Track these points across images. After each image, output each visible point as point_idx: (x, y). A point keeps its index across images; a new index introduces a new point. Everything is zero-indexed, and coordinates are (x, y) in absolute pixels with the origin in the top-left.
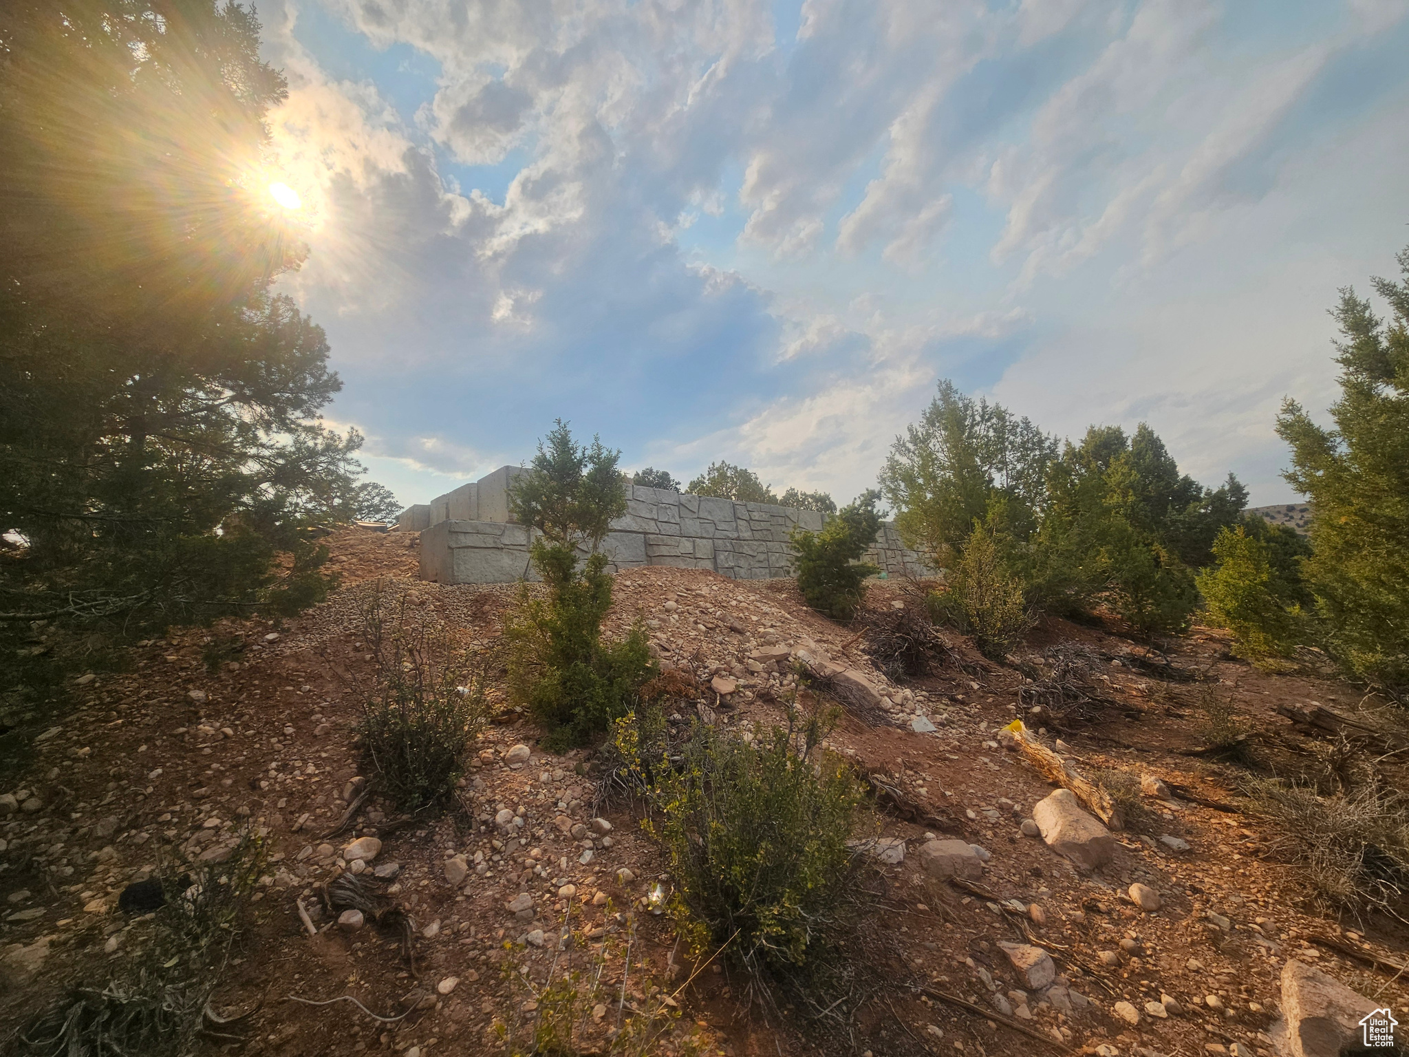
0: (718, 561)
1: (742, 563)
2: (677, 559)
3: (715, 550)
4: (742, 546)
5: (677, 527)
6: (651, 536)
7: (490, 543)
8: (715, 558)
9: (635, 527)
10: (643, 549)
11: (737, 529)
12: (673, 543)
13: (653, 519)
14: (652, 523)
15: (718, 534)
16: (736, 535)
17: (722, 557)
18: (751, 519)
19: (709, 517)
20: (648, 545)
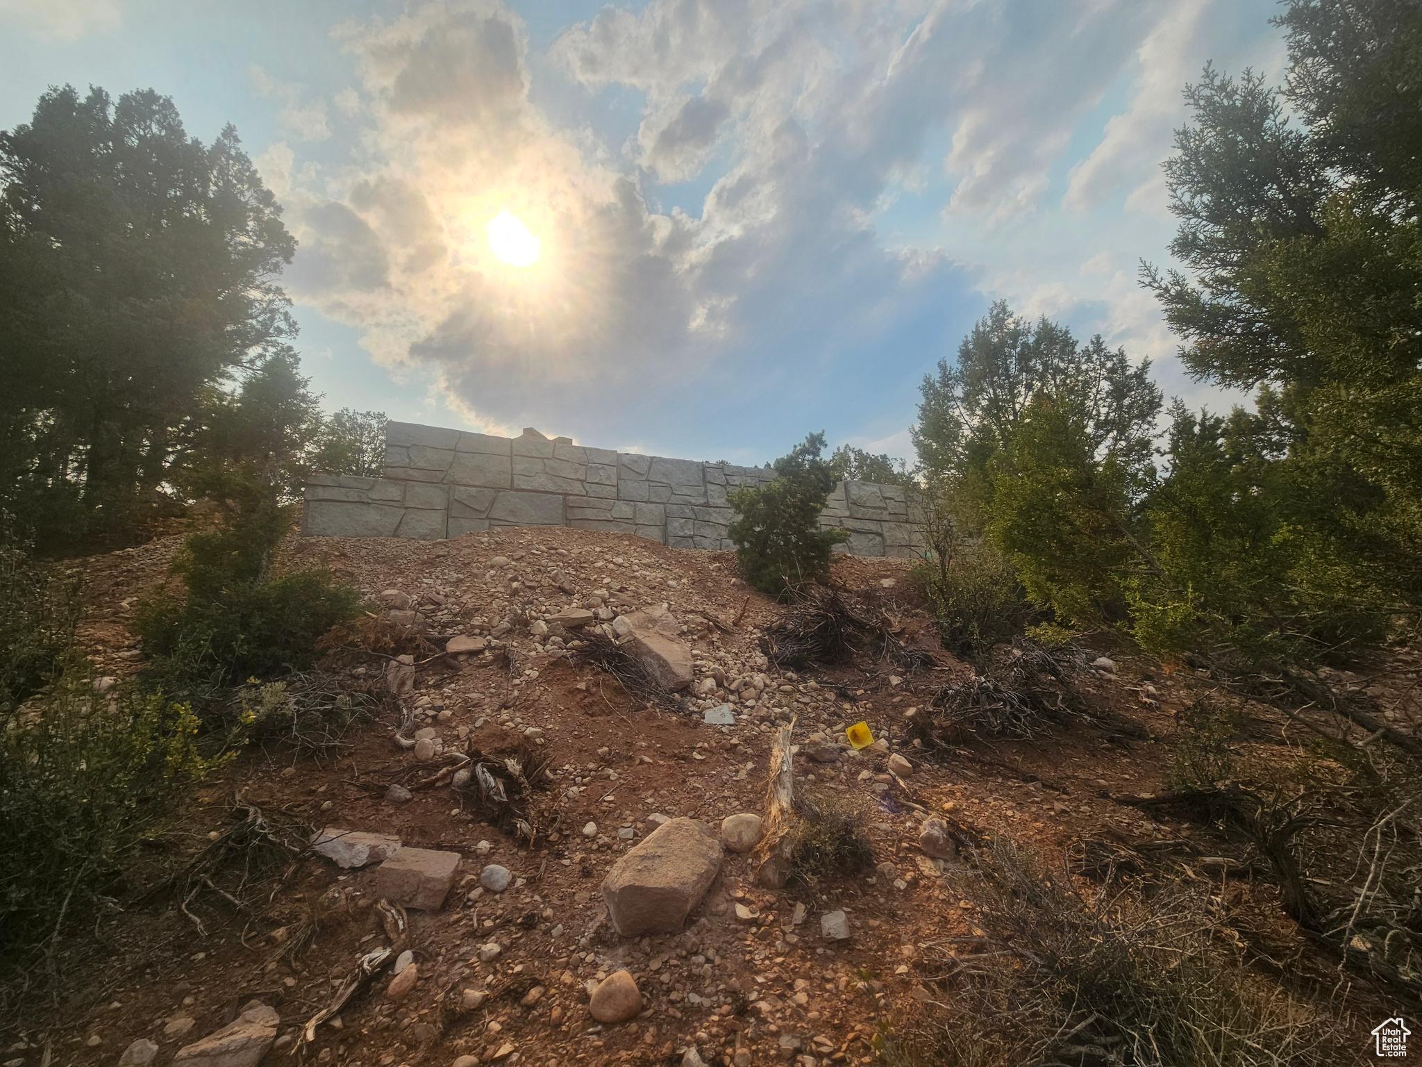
0: (670, 528)
1: (707, 531)
2: (609, 524)
3: (667, 516)
4: (710, 514)
5: (614, 489)
6: (571, 497)
7: (353, 496)
8: (666, 525)
9: (550, 487)
10: (560, 512)
11: (705, 494)
12: (604, 507)
13: (578, 480)
14: (578, 484)
15: (674, 499)
16: (702, 501)
17: (675, 524)
18: (728, 483)
19: (663, 480)
20: (567, 507)
